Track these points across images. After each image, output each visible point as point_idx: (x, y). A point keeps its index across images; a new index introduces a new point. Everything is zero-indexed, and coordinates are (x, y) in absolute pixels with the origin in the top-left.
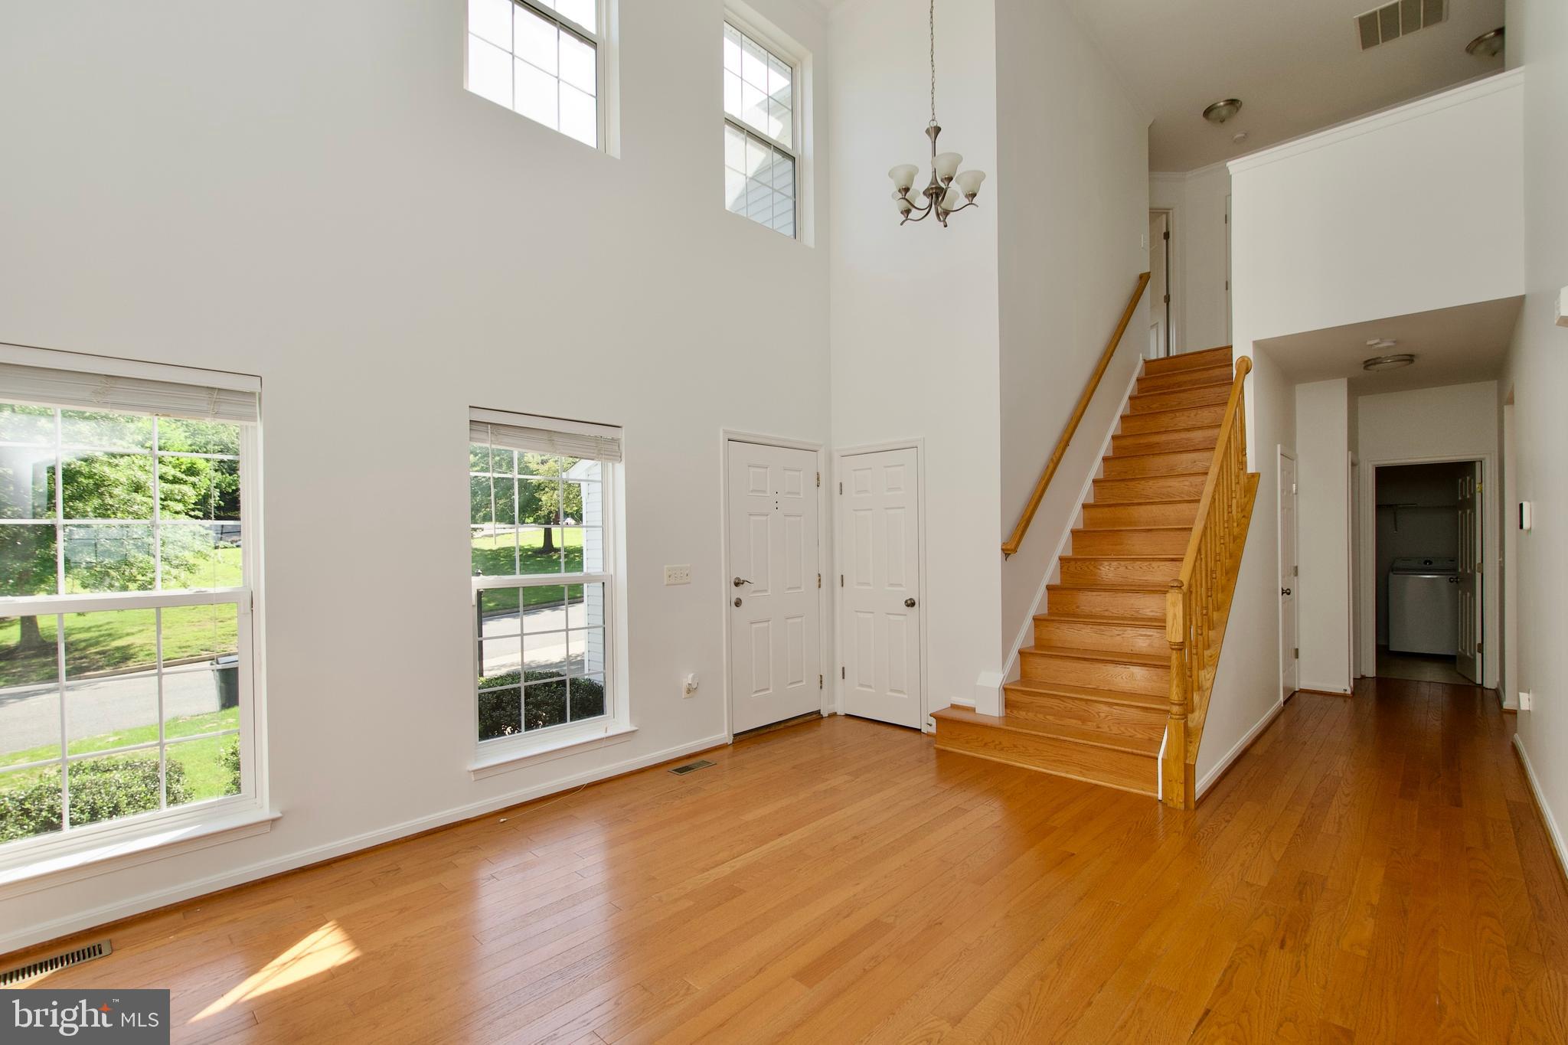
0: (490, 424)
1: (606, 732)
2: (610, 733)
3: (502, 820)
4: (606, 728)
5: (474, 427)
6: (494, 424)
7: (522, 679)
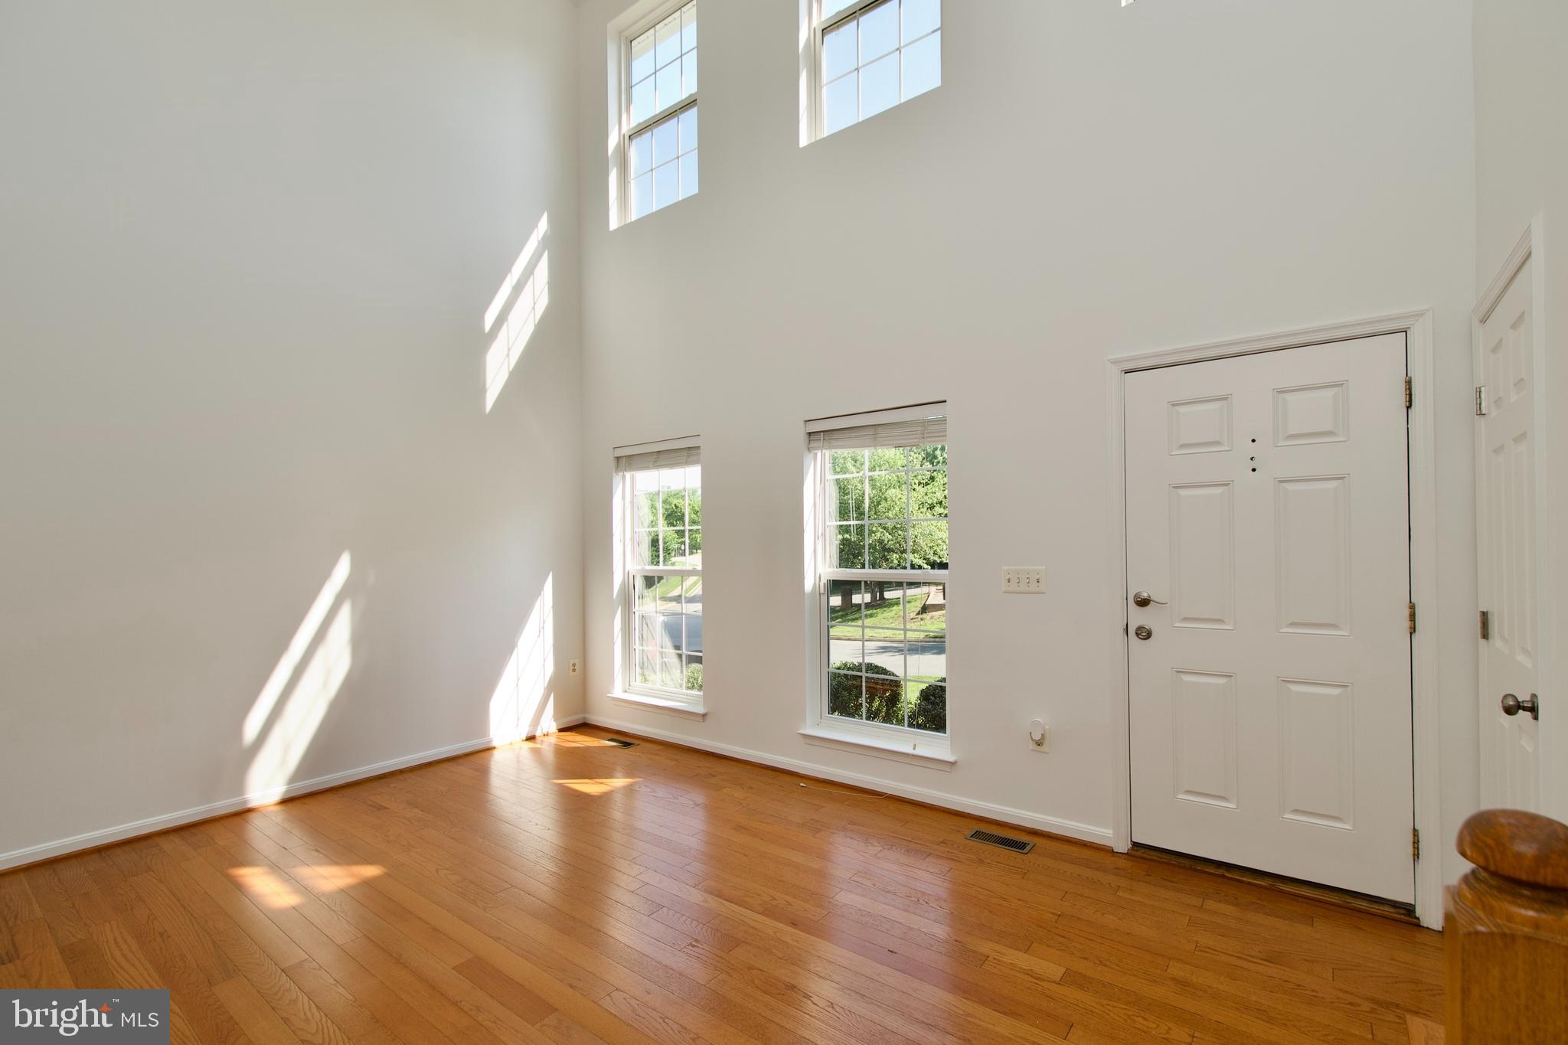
0: (822, 431)
1: (914, 749)
2: (919, 751)
3: (802, 784)
4: (915, 745)
5: (812, 437)
6: (826, 431)
7: (864, 669)
